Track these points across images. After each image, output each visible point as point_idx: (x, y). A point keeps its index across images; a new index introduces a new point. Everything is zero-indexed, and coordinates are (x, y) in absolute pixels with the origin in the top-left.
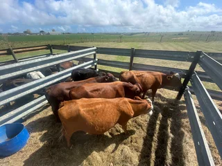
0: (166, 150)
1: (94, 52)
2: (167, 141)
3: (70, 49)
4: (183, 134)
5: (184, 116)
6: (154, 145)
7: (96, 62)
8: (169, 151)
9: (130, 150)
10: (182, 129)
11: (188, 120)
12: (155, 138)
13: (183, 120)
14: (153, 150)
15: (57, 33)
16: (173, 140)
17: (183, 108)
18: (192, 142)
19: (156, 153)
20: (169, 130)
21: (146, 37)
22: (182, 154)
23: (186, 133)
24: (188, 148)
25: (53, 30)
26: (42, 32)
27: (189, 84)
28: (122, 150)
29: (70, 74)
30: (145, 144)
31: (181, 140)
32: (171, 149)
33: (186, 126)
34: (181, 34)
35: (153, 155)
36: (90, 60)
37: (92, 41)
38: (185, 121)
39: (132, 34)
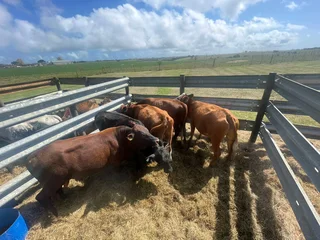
0: (250, 220)
1: (126, 85)
2: (249, 205)
3: (89, 82)
4: (269, 192)
5: (266, 165)
6: (233, 214)
7: (129, 99)
8: (255, 220)
9: (198, 229)
10: (267, 185)
11: (272, 170)
12: (232, 203)
13: (265, 171)
14: (232, 222)
15: (65, 62)
16: (258, 203)
17: (262, 154)
18: (284, 202)
19: (238, 226)
20: (250, 189)
21: (194, 61)
22: (275, 222)
23: (274, 190)
24: (281, 212)
25: (59, 59)
26: (41, 61)
27: (265, 118)
28: (187, 231)
29: (93, 119)
30: (218, 215)
31: (269, 202)
32: (258, 218)
33: (271, 179)
34: (237, 56)
35: (234, 231)
36: (119, 96)
37: (118, 71)
38: (270, 172)
39: (174, 59)
